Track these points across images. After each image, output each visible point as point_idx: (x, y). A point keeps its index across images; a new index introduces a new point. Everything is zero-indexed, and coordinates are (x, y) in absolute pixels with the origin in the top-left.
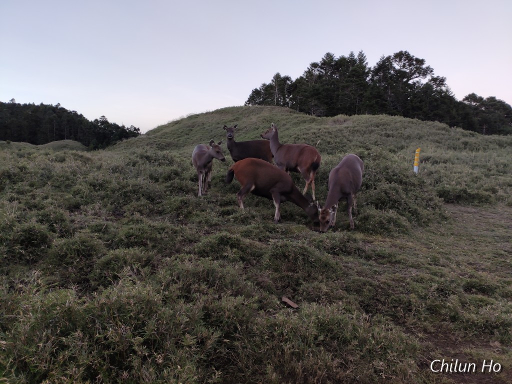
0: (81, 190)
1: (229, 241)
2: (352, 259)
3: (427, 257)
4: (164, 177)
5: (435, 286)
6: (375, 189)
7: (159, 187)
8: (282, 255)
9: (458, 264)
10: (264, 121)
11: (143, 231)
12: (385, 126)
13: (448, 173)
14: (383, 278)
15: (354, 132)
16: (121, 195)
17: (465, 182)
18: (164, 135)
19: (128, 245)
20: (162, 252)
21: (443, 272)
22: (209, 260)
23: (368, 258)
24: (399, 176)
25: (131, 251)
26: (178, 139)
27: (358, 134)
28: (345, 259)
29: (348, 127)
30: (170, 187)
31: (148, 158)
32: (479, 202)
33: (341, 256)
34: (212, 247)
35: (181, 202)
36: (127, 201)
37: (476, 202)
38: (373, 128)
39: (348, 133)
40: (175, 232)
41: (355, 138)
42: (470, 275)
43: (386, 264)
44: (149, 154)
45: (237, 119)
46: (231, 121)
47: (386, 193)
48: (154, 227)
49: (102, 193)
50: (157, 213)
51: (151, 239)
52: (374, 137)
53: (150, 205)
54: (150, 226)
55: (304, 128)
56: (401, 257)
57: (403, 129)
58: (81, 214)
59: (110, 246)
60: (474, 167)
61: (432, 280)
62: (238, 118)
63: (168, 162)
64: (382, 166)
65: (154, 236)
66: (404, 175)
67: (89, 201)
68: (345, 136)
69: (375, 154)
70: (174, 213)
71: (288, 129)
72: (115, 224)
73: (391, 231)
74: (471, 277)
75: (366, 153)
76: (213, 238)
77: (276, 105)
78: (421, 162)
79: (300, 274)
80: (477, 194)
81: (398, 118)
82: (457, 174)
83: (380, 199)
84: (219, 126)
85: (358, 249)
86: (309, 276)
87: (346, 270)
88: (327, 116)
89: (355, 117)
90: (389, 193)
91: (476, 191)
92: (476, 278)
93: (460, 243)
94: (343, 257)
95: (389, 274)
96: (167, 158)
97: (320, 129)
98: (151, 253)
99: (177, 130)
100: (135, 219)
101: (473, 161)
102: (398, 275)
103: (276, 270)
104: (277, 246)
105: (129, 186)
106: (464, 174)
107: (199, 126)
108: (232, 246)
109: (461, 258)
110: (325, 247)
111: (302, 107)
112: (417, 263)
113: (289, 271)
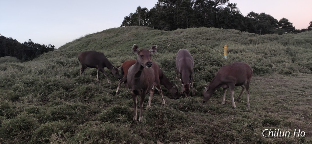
0: (19, 87)
1: (120, 110)
2: (196, 113)
3: (238, 108)
4: (74, 74)
5: (246, 124)
6: (204, 70)
7: (71, 81)
8: (154, 115)
9: (257, 110)
10: (133, 35)
11: (63, 110)
12: (205, 34)
13: (244, 58)
14: (215, 123)
15: (187, 38)
16: (46, 88)
17: (254, 62)
18: (71, 49)
19: (53, 120)
20: (76, 122)
21: (249, 115)
22: (108, 123)
23: (205, 111)
24: (217, 62)
25: (56, 123)
26: (80, 50)
27: (190, 39)
28: (192, 113)
29: (184, 36)
30: (78, 80)
31: (62, 63)
32: (263, 73)
33: (190, 112)
34: (109, 115)
35: (86, 88)
36: (50, 91)
37: (261, 73)
38: (198, 35)
39: (184, 39)
40: (84, 108)
41: (189, 42)
42: (265, 115)
43: (216, 114)
44: (62, 61)
45: (116, 36)
46: (113, 37)
47: (211, 72)
48: (70, 106)
49: (33, 88)
50: (71, 97)
51: (69, 114)
52: (199, 41)
53: (66, 93)
54: (67, 106)
55: (158, 38)
56: (224, 109)
57: (215, 35)
58: (20, 102)
59: (41, 122)
60: (257, 53)
61: (244, 121)
62: (118, 35)
63: (75, 65)
64: (207, 56)
65: (70, 112)
66: (220, 61)
67: (25, 94)
68: (182, 41)
69: (202, 50)
70: (82, 96)
71: (148, 39)
72: (43, 107)
73: (216, 94)
74: (265, 116)
75: (197, 49)
76: (110, 109)
77: (140, 25)
78: (228, 53)
79: (166, 126)
80: (262, 69)
81: (212, 29)
82: (249, 58)
83: (207, 76)
84: (105, 40)
85: (199, 107)
86: (172, 126)
87: (193, 120)
88: (171, 30)
89: (187, 29)
90: (213, 72)
91: (260, 67)
92: (268, 117)
93: (256, 97)
94: (191, 113)
95: (219, 119)
96: (75, 62)
97: (167, 38)
98: (69, 123)
99: (79, 45)
100: (57, 102)
101: (256, 50)
102: (224, 120)
103: (151, 125)
104: (151, 110)
105: (51, 81)
106: (252, 58)
107: (93, 41)
108: (122, 113)
109: (258, 106)
110: (179, 108)
111: (156, 26)
112: (233, 112)
113: (159, 125)
